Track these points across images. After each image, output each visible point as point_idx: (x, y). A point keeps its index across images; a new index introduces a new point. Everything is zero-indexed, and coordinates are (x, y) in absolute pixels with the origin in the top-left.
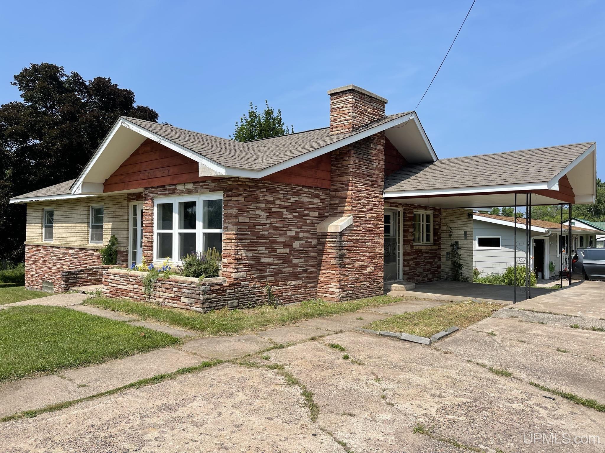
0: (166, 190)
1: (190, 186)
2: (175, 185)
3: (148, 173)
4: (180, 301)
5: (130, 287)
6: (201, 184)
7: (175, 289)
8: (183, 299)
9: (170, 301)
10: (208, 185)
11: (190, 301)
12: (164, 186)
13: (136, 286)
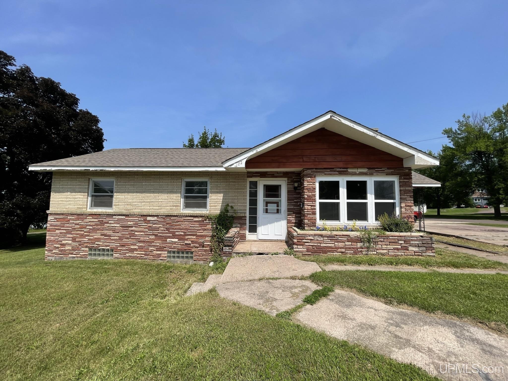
0: (335, 171)
1: (365, 170)
2: (347, 168)
3: (315, 158)
4: (408, 250)
5: (341, 245)
6: (376, 170)
7: (400, 242)
8: (410, 248)
9: (396, 251)
10: (384, 171)
11: (421, 249)
12: (333, 168)
13: (347, 243)
